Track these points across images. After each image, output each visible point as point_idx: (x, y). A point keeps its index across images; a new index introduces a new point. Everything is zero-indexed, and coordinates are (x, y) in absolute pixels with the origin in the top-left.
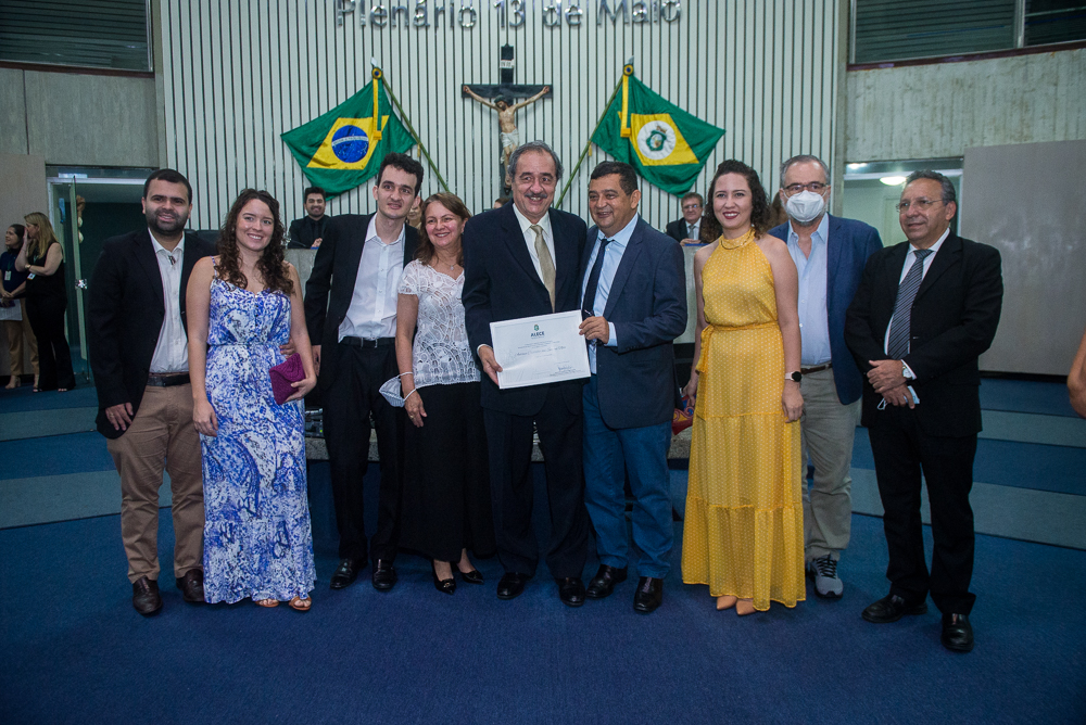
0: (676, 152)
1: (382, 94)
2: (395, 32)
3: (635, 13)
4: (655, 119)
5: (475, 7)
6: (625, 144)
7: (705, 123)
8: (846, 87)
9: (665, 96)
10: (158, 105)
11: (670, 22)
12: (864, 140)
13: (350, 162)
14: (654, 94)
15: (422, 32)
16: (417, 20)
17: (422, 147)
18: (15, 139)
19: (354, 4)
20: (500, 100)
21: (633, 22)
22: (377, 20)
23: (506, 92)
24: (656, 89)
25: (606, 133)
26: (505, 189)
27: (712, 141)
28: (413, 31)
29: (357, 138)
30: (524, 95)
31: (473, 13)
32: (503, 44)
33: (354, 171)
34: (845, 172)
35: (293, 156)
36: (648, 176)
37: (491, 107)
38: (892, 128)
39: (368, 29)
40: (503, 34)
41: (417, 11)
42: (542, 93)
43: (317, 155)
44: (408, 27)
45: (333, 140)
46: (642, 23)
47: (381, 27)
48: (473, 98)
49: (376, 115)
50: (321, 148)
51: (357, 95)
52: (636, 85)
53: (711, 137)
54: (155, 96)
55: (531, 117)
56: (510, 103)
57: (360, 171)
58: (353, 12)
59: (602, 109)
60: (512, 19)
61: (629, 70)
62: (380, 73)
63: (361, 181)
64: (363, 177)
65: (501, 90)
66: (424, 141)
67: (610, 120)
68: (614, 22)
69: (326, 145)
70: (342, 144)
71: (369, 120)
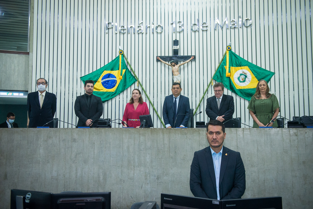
1: (123, 61)
2: (129, 35)
4: (242, 69)
5: (163, 25)
6: (228, 80)
7: (265, 70)
9: (246, 58)
10: (30, 65)
11: (247, 27)
13: (109, 88)
14: (241, 58)
15: (141, 35)
17: (139, 82)
19: (113, 25)
20: (173, 62)
21: (231, 28)
22: (122, 31)
24: (241, 56)
25: (219, 75)
27: (268, 78)
28: (137, 35)
29: (112, 79)
30: (183, 60)
31: (162, 28)
32: (174, 39)
33: (109, 92)
36: (239, 93)
37: (169, 65)
39: (118, 35)
40: (174, 35)
41: (139, 27)
42: (191, 59)
43: (95, 86)
44: (135, 34)
45: (102, 80)
46: (234, 28)
47: (124, 33)
48: (161, 62)
49: (120, 69)
50: (97, 83)
51: (113, 61)
52: (232, 55)
53: (267, 76)
54: (29, 62)
55: (186, 69)
56: (177, 63)
57: (113, 92)
58: (112, 28)
59: (217, 65)
60: (178, 30)
61: (229, 48)
62: (122, 52)
63: (113, 96)
64: (114, 95)
65: (173, 58)
66: (140, 80)
67: (221, 70)
68: (222, 28)
69: (99, 82)
70: (106, 81)
71: (118, 71)
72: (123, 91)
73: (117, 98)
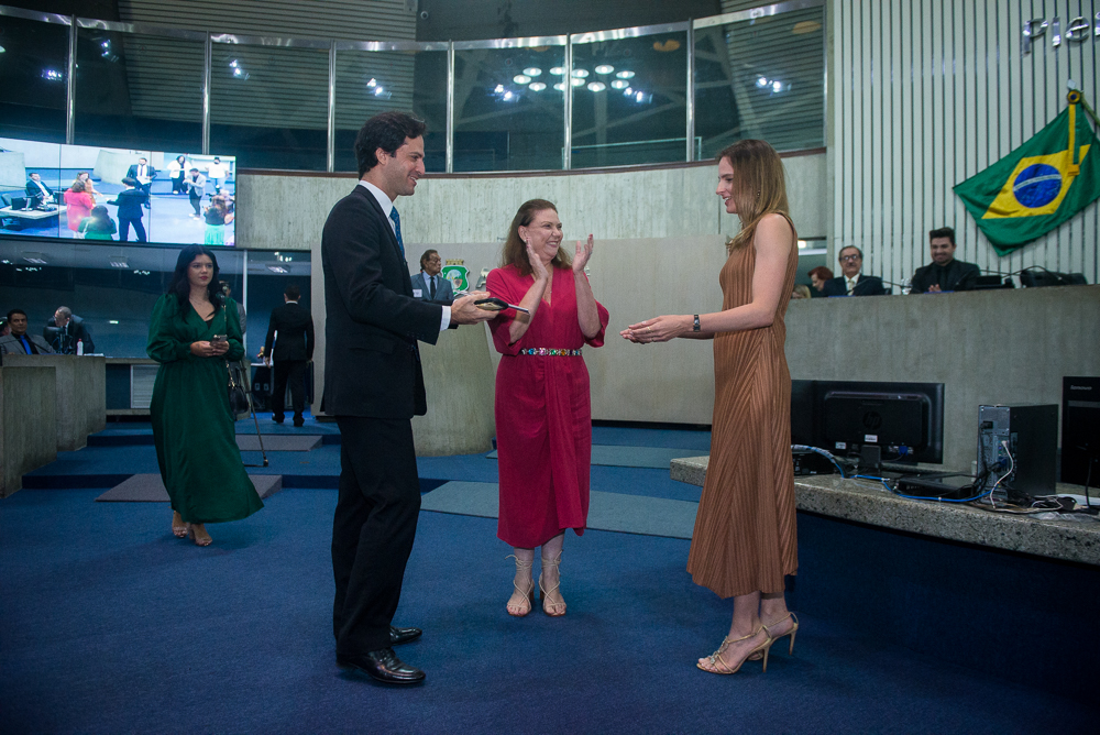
1: (1081, 121)
13: (1036, 206)
29: (1046, 178)
33: (1040, 217)
35: (966, 209)
39: (1063, 50)
43: (995, 204)
45: (1015, 184)
49: (1071, 146)
50: (1001, 196)
51: (1047, 127)
54: (826, 169)
57: (1049, 216)
62: (1078, 95)
63: (1050, 228)
64: (1053, 223)
70: (1027, 187)
71: (1062, 154)
72: (1082, 209)
73: (1064, 232)
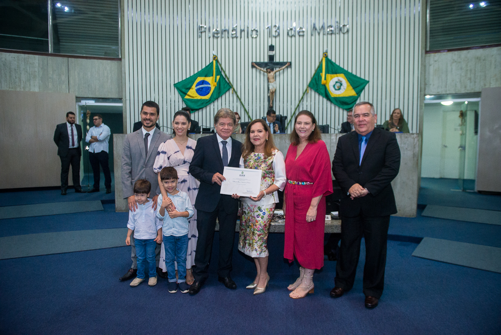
0: (347, 91)
1: (217, 66)
2: (223, 40)
3: (328, 30)
4: (337, 76)
5: (258, 29)
6: (324, 88)
7: (360, 78)
8: (425, 61)
9: (342, 66)
10: (123, 72)
11: (344, 33)
12: (434, 85)
13: (203, 95)
14: (337, 65)
15: (235, 39)
16: (233, 35)
17: (234, 89)
18: (64, 87)
19: (206, 28)
20: (269, 68)
21: (328, 34)
22: (215, 35)
23: (271, 65)
24: (337, 63)
25: (315, 83)
26: (270, 107)
27: (363, 86)
28: (231, 39)
29: (206, 86)
30: (279, 66)
31: (257, 31)
32: (270, 44)
33: (204, 100)
34: (424, 99)
35: (179, 93)
36: (334, 101)
37: (264, 72)
38: (447, 79)
39: (211, 39)
40: (270, 40)
41: (233, 31)
42: (287, 65)
43: (189, 93)
44: (229, 38)
45: (196, 86)
46: (331, 34)
47: (217, 38)
48: (256, 68)
49: (214, 76)
50: (191, 90)
51: (206, 67)
52: (329, 62)
53: (362, 84)
54: (121, 68)
55: (281, 76)
56: (272, 70)
57: (207, 100)
58: (205, 32)
59: (313, 72)
60: (274, 34)
61: (325, 55)
62: (216, 57)
63: (207, 104)
64: (208, 102)
65: (269, 64)
66: (235, 87)
67: (317, 77)
68: (319, 34)
69: (193, 89)
70: (200, 88)
71: (211, 78)
72: (217, 99)
73: (212, 105)
